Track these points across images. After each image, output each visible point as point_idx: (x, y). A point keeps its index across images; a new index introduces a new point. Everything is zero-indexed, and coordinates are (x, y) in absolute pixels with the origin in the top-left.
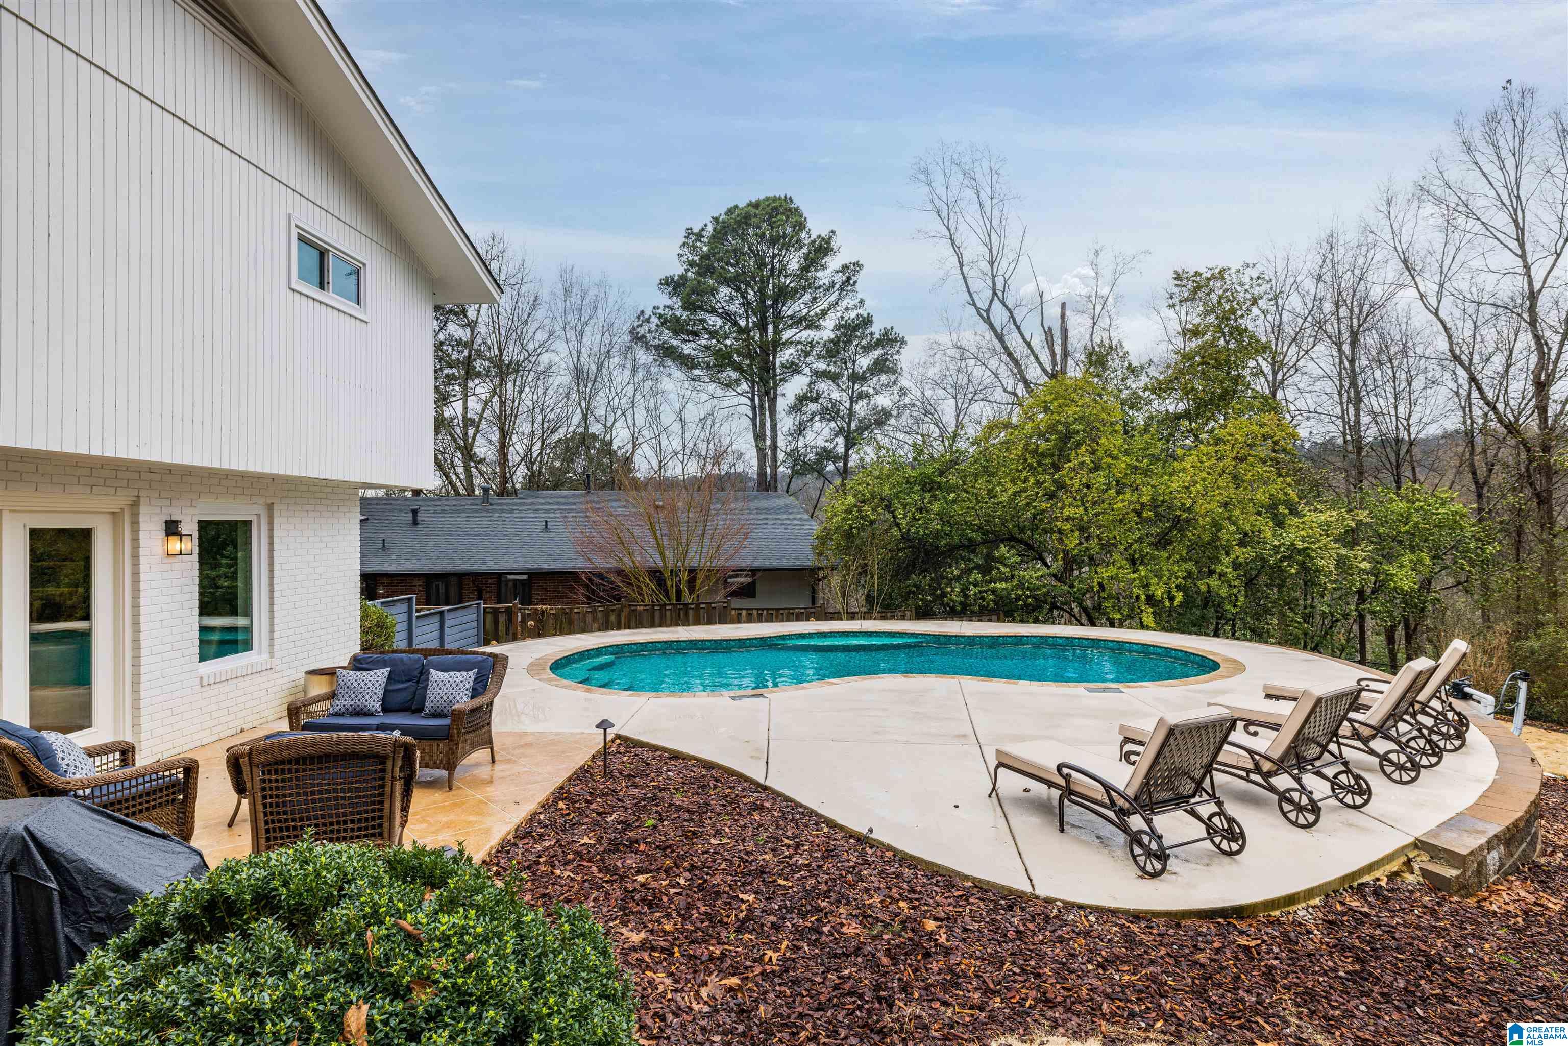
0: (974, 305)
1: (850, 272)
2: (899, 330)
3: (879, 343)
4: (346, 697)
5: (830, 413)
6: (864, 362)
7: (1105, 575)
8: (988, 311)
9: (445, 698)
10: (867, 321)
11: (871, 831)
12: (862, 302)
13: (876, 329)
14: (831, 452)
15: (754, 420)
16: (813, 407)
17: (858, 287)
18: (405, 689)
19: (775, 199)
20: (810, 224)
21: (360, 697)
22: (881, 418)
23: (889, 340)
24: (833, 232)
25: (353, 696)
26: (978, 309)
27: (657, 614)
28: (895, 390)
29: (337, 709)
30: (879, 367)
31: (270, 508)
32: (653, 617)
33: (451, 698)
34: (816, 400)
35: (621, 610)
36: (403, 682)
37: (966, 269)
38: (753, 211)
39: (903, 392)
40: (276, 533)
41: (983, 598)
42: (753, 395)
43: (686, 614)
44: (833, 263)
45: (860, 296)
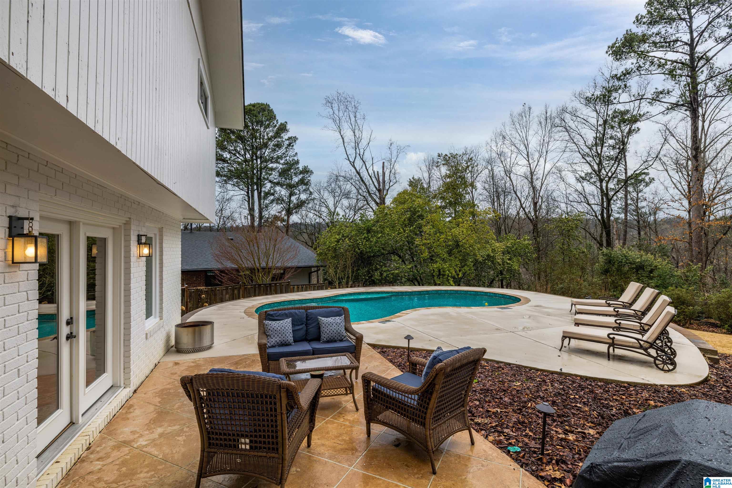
0: (349, 160)
1: (293, 140)
2: (311, 168)
3: (301, 173)
4: (276, 336)
5: (279, 200)
6: (296, 179)
7: (435, 266)
8: (354, 162)
9: (335, 331)
10: (297, 162)
11: (561, 370)
12: (296, 154)
13: (301, 166)
14: (279, 217)
15: (249, 202)
16: (272, 197)
17: (294, 147)
18: (302, 328)
19: (262, 104)
20: (277, 118)
21: (284, 335)
22: (301, 204)
23: (306, 171)
24: (286, 122)
25: (280, 335)
26: (350, 162)
27: (257, 289)
28: (308, 192)
29: (272, 344)
30: (302, 182)
31: (161, 230)
32: (255, 291)
33: (339, 331)
34: (273, 194)
35: (240, 288)
36: (299, 325)
37: (346, 145)
38: (252, 108)
39: (311, 193)
40: (164, 245)
41: (389, 277)
42: (248, 190)
43: (271, 289)
44: (285, 136)
45: (296, 151)
